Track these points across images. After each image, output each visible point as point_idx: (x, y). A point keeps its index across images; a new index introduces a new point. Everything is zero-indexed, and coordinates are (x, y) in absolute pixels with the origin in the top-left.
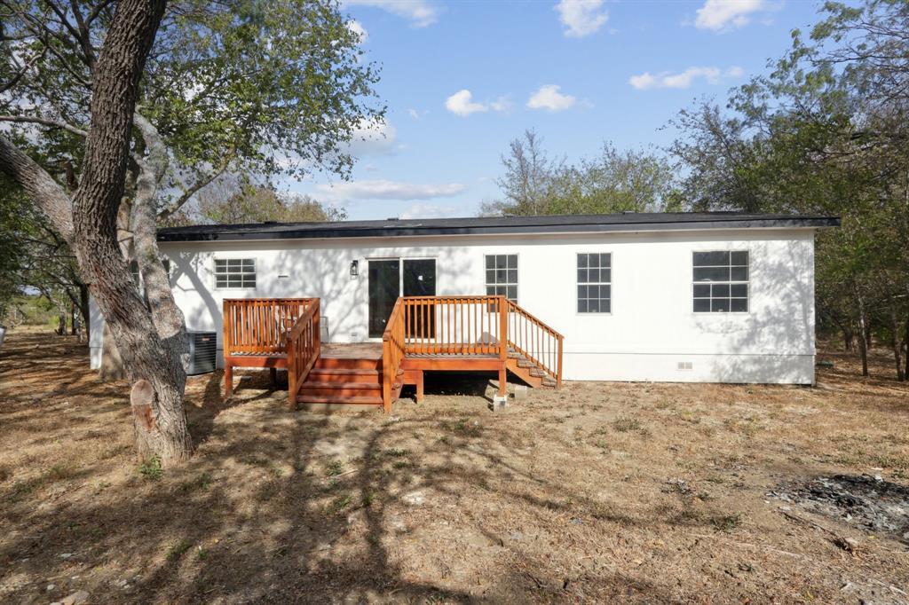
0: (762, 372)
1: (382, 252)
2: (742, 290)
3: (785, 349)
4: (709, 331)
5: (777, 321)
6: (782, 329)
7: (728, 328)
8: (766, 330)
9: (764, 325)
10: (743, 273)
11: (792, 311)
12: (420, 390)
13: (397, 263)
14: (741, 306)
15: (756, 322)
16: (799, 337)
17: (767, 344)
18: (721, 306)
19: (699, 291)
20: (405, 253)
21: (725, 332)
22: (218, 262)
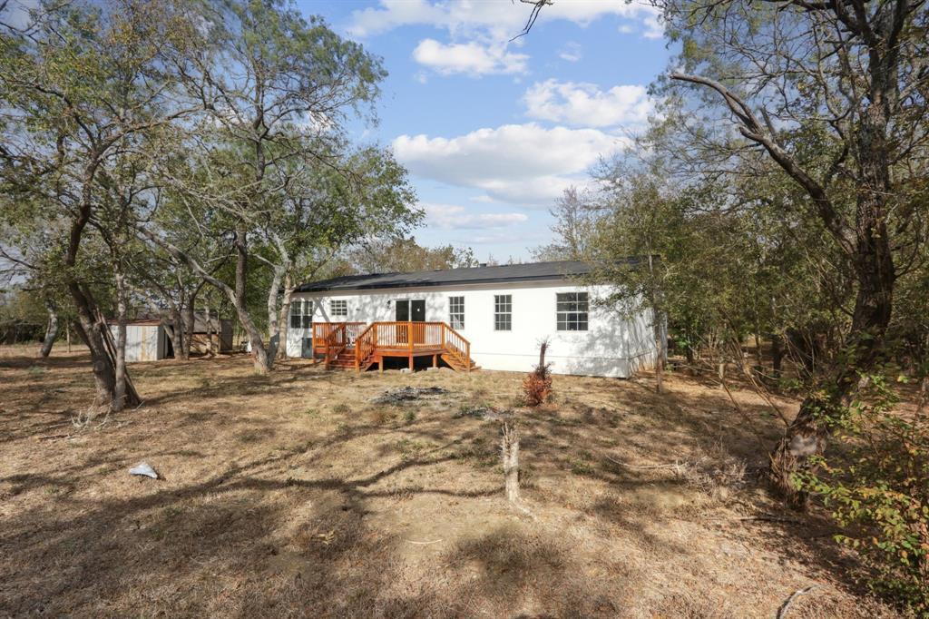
0: (596, 368)
1: (402, 296)
2: (585, 317)
3: (609, 354)
4: (566, 341)
5: (605, 336)
6: (608, 341)
7: (576, 340)
8: (598, 342)
9: (598, 338)
10: (584, 307)
11: (614, 331)
12: (381, 366)
13: (408, 302)
14: (584, 327)
15: (592, 336)
16: (618, 347)
17: (600, 351)
18: (572, 327)
19: (560, 317)
20: (413, 296)
21: (574, 342)
22: (333, 302)
